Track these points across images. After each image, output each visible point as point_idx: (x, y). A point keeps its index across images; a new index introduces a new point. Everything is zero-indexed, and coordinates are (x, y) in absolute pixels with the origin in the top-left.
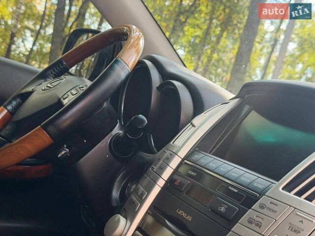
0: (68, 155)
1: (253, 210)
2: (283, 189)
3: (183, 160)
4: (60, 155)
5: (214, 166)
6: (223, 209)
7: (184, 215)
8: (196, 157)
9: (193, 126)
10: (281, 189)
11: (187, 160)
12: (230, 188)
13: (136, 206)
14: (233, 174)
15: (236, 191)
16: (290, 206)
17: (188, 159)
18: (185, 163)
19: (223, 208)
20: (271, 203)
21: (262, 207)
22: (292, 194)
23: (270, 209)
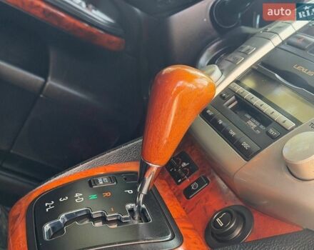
7: (304, 70)
13: (238, 60)
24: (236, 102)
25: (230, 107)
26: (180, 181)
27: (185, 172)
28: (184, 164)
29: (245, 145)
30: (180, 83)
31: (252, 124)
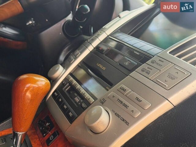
0: (34, 25)
1: (147, 64)
3: (108, 36)
4: (28, 24)
5: (127, 40)
6: (127, 64)
7: (101, 66)
8: (117, 35)
9: (120, 17)
11: (111, 36)
12: (135, 52)
13: (72, 61)
14: (139, 45)
15: (138, 54)
16: (172, 63)
18: (109, 38)
20: (159, 60)
21: (153, 62)
22: (175, 56)
23: (157, 64)
24: (70, 87)
25: (66, 90)
26: (45, 135)
27: (48, 129)
28: (48, 124)
29: (71, 114)
30: (28, 85)
31: (77, 99)
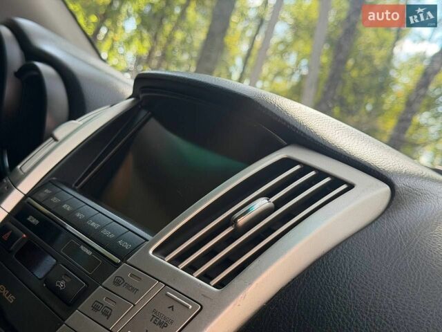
1: (104, 287)
2: (154, 252)
3: (26, 197)
5: (69, 208)
6: (61, 285)
7: (5, 292)
8: (46, 192)
10: (151, 252)
11: (32, 198)
12: (82, 247)
14: (93, 224)
15: (89, 253)
16: (159, 281)
17: (33, 196)
18: (28, 202)
19: (62, 282)
20: (131, 275)
21: (117, 282)
22: (166, 261)
23: (128, 286)
